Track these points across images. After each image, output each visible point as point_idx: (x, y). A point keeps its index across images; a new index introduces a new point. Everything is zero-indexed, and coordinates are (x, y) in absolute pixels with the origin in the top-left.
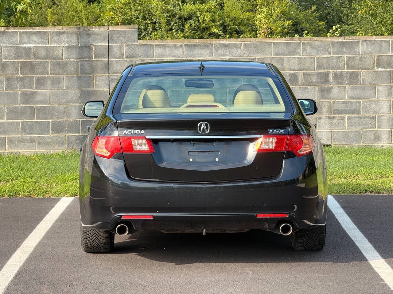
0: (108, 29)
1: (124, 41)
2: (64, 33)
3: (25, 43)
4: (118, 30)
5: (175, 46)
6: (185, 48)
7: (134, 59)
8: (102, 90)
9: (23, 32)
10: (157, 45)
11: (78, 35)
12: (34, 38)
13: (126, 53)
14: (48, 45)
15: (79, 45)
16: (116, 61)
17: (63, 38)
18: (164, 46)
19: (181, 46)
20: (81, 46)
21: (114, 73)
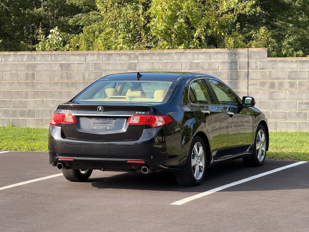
0: (248, 50)
1: (258, 58)
2: (220, 53)
3: (196, 59)
4: (254, 51)
5: (292, 61)
6: (299, 63)
7: (264, 70)
8: (243, 91)
9: (195, 53)
10: (279, 61)
11: (229, 55)
12: (202, 56)
13: (259, 66)
14: (210, 61)
15: (229, 61)
16: (253, 71)
17: (220, 56)
18: (285, 62)
19: (296, 62)
20: (231, 62)
21: (251, 80)
